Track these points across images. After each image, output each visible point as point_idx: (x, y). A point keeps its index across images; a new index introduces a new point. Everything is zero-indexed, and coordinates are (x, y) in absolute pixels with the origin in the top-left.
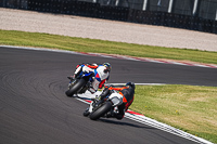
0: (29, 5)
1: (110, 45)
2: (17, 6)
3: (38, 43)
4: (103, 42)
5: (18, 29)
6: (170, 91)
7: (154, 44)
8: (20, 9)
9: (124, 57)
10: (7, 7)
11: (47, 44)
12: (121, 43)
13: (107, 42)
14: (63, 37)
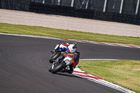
0: (30, 8)
1: (82, 34)
2: (22, 9)
3: (36, 33)
4: (77, 32)
5: (23, 24)
6: (121, 64)
7: (111, 34)
8: (24, 11)
9: (91, 42)
10: (15, 10)
11: (41, 34)
12: (89, 33)
13: (80, 32)
14: (51, 29)
